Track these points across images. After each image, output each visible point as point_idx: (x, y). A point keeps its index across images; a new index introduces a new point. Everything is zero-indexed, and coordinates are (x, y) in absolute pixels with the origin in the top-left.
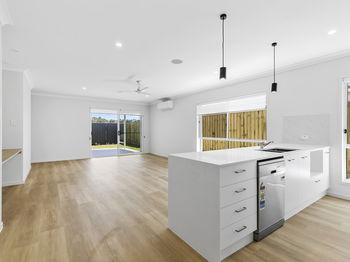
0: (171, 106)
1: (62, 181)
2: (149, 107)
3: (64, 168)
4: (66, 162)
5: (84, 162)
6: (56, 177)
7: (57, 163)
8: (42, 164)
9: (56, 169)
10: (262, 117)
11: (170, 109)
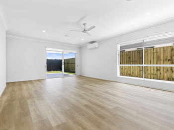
0: (97, 46)
1: (30, 97)
2: (81, 48)
3: (30, 86)
4: (30, 82)
5: (43, 81)
6: (26, 94)
7: (25, 82)
8: (14, 83)
9: (24, 87)
10: (157, 52)
11: (96, 48)
